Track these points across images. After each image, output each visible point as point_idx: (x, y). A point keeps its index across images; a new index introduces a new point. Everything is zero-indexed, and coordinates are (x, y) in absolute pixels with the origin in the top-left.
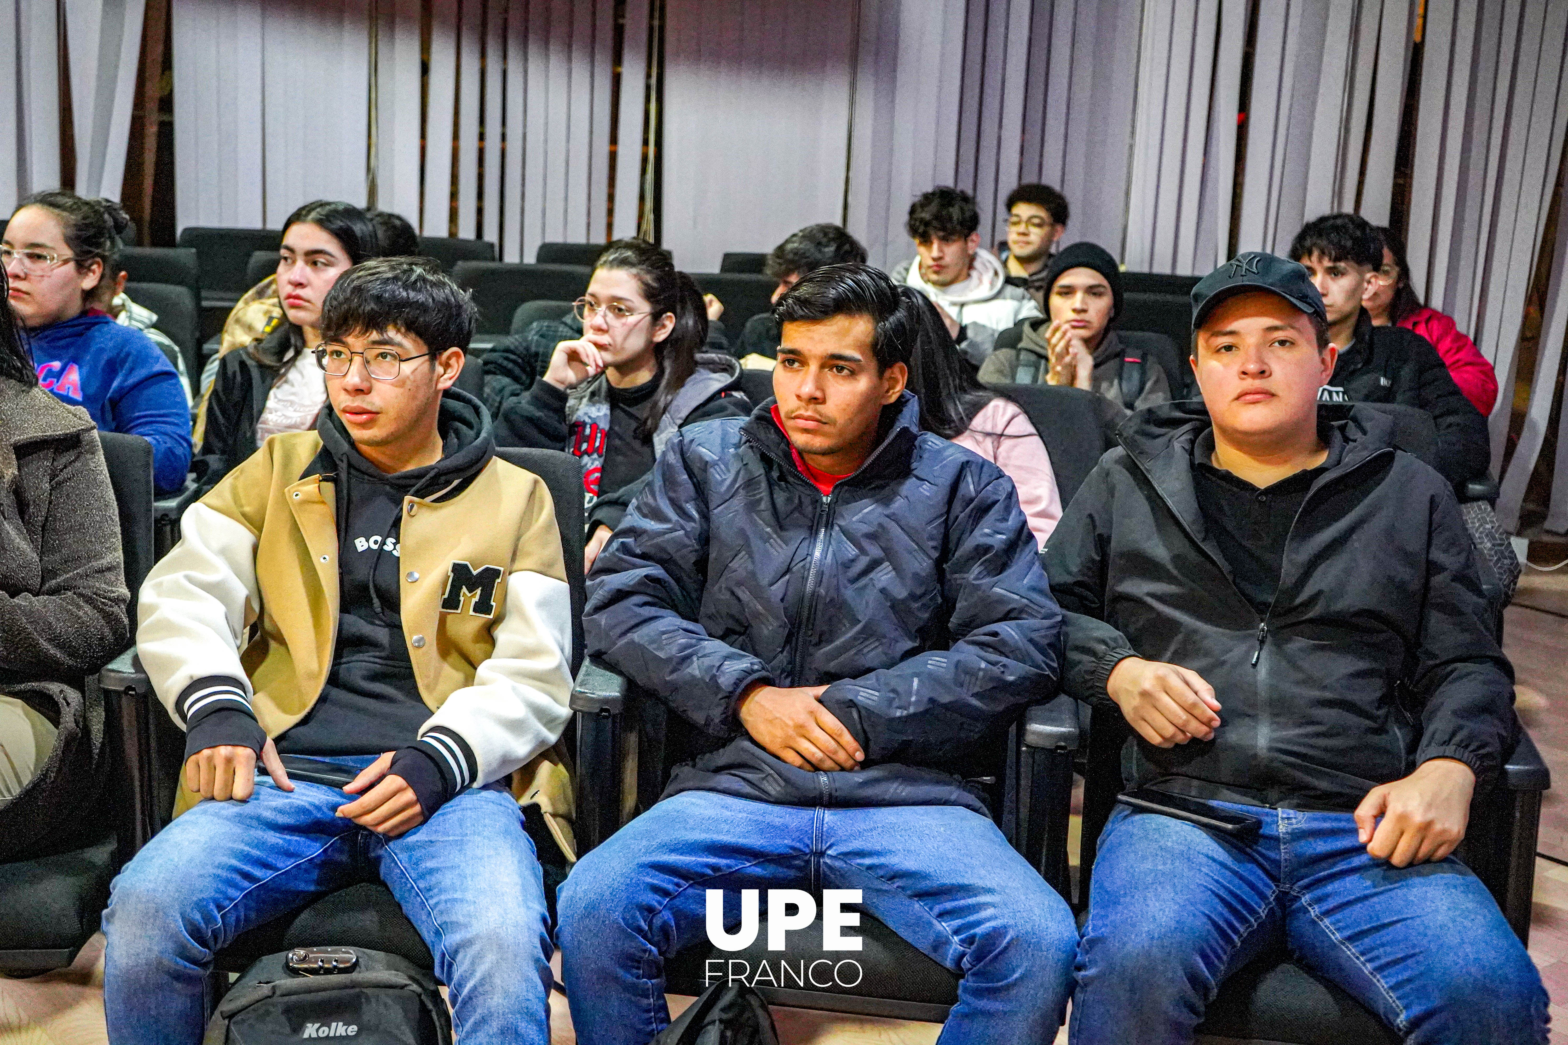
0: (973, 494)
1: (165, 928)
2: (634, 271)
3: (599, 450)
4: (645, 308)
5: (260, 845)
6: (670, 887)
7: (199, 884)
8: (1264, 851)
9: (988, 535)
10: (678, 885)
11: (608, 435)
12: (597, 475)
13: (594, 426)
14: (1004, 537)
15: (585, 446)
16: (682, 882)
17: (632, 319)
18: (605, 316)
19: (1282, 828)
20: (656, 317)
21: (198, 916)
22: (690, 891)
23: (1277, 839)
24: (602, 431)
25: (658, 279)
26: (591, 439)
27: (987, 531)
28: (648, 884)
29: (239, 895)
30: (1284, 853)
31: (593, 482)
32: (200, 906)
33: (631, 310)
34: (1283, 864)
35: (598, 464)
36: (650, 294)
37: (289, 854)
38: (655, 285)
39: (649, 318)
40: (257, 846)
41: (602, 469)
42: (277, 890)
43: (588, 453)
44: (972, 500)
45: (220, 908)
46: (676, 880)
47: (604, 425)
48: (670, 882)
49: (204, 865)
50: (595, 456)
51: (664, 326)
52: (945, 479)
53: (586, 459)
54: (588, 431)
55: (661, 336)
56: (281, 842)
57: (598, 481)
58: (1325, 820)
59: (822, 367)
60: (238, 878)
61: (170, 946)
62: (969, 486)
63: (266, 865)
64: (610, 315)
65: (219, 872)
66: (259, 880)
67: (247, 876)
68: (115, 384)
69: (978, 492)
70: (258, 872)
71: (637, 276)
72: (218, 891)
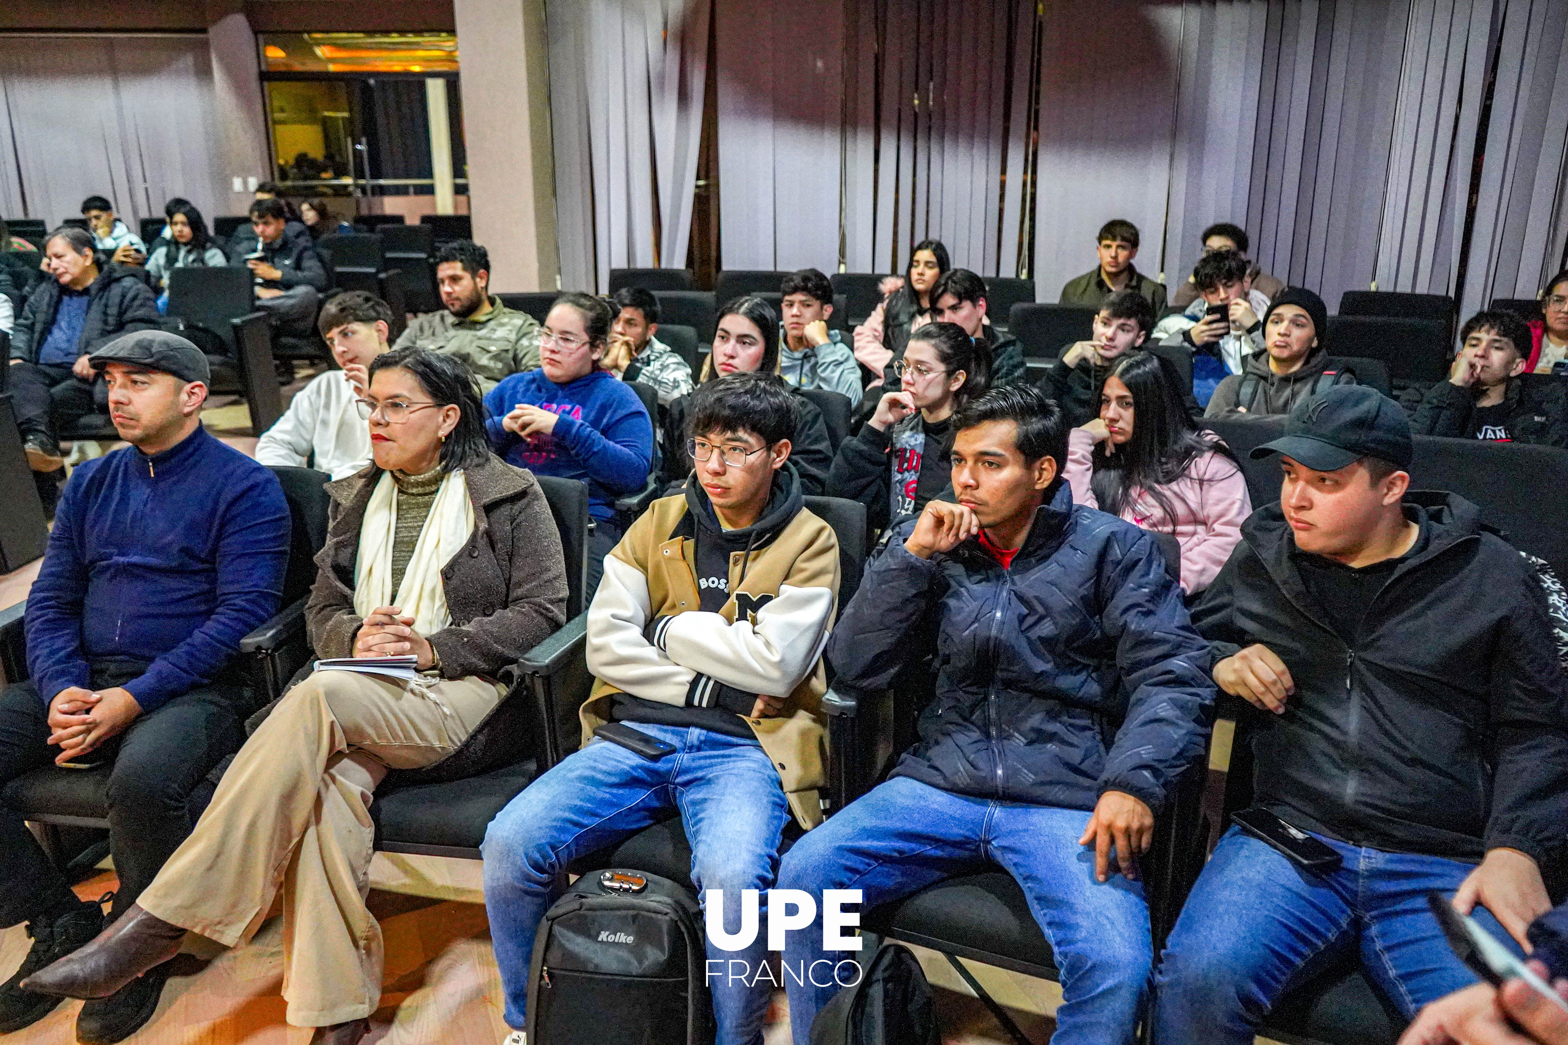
0: (1120, 557)
1: (514, 864)
2: (933, 342)
3: (915, 469)
4: (942, 367)
5: (590, 799)
6: (861, 867)
7: (537, 834)
8: (1345, 882)
9: (1134, 590)
10: (869, 865)
11: (921, 457)
12: (914, 485)
13: (912, 451)
14: (1146, 590)
15: (906, 465)
16: (872, 862)
17: (930, 376)
18: (912, 373)
19: (1362, 865)
20: (950, 374)
21: (537, 856)
22: (879, 868)
23: (1356, 873)
24: (918, 455)
25: (952, 347)
26: (910, 460)
27: (1131, 585)
28: (842, 865)
29: (570, 839)
30: (1361, 886)
31: (911, 491)
32: (539, 848)
33: (929, 370)
34: (1360, 894)
35: (914, 478)
36: (944, 358)
37: (612, 804)
38: (949, 351)
39: (943, 375)
40: (589, 801)
41: (918, 481)
42: (604, 830)
43: (908, 470)
44: (1119, 563)
45: (553, 848)
46: (867, 861)
47: (919, 450)
48: (862, 862)
49: (543, 819)
50: (913, 472)
51: (957, 379)
52: (1095, 548)
53: (906, 474)
54: (908, 455)
55: (955, 387)
56: (607, 796)
57: (915, 490)
58: (1401, 861)
59: (976, 461)
60: (570, 826)
61: (518, 874)
62: (1117, 552)
63: (595, 815)
64: (916, 373)
65: (555, 824)
66: (586, 826)
67: (576, 824)
68: (605, 421)
69: (1124, 556)
70: (585, 821)
71: (935, 346)
72: (551, 837)
